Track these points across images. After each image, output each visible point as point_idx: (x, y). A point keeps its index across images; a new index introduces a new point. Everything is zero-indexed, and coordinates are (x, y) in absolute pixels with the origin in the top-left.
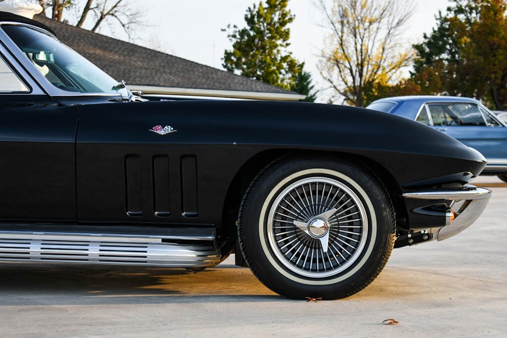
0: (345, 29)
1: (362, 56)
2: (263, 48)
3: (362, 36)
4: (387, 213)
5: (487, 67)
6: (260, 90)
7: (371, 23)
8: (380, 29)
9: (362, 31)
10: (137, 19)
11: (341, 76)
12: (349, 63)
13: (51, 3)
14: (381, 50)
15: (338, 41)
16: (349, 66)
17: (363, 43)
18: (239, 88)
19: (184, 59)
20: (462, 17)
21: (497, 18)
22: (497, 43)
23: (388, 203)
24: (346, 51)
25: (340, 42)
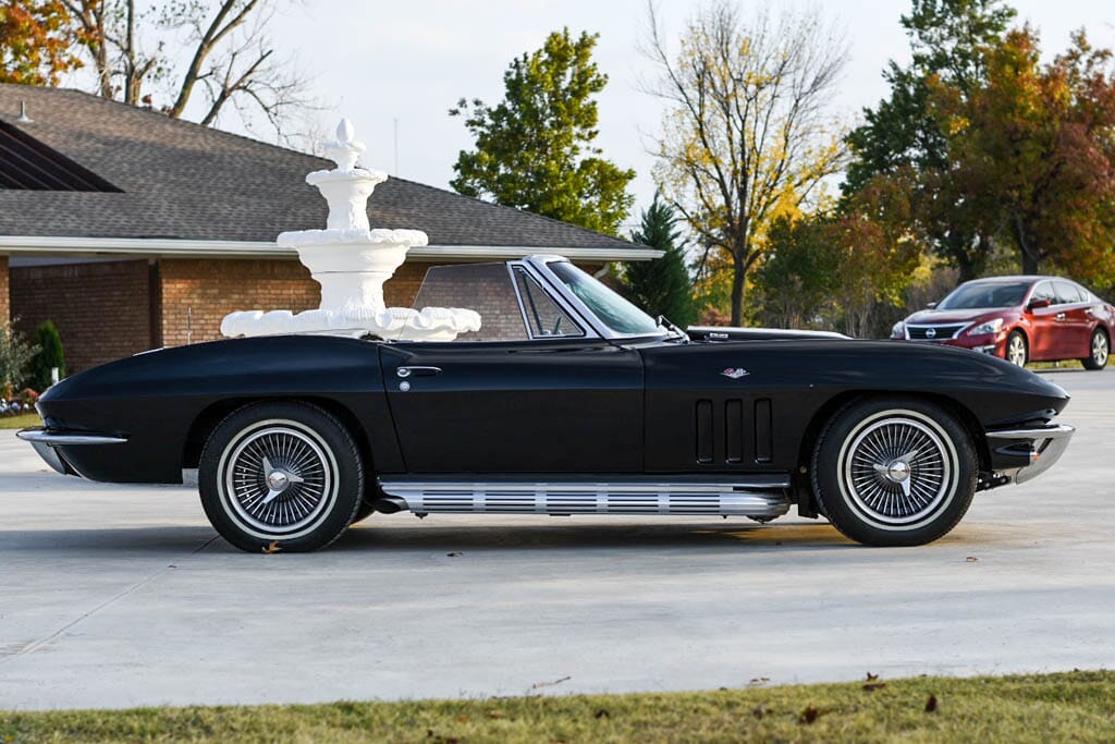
0: (708, 100)
1: (743, 153)
2: (542, 144)
3: (742, 114)
4: (970, 454)
5: (1003, 177)
6: (578, 243)
7: (760, 87)
8: (778, 96)
9: (742, 103)
10: (294, 95)
11: (701, 196)
12: (717, 168)
13: (122, 69)
14: (783, 142)
15: (693, 123)
16: (717, 176)
17: (746, 128)
18: (540, 241)
19: (430, 187)
20: (946, 73)
21: (1019, 79)
22: (1022, 130)
23: (968, 442)
24: (710, 144)
25: (698, 126)
